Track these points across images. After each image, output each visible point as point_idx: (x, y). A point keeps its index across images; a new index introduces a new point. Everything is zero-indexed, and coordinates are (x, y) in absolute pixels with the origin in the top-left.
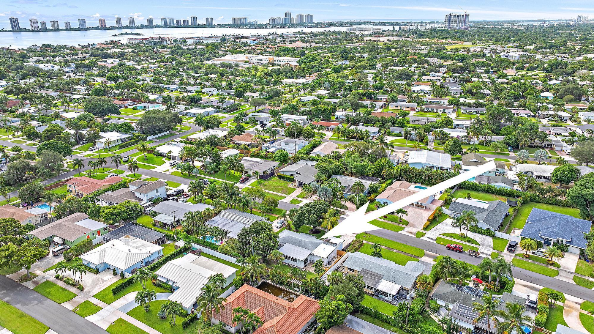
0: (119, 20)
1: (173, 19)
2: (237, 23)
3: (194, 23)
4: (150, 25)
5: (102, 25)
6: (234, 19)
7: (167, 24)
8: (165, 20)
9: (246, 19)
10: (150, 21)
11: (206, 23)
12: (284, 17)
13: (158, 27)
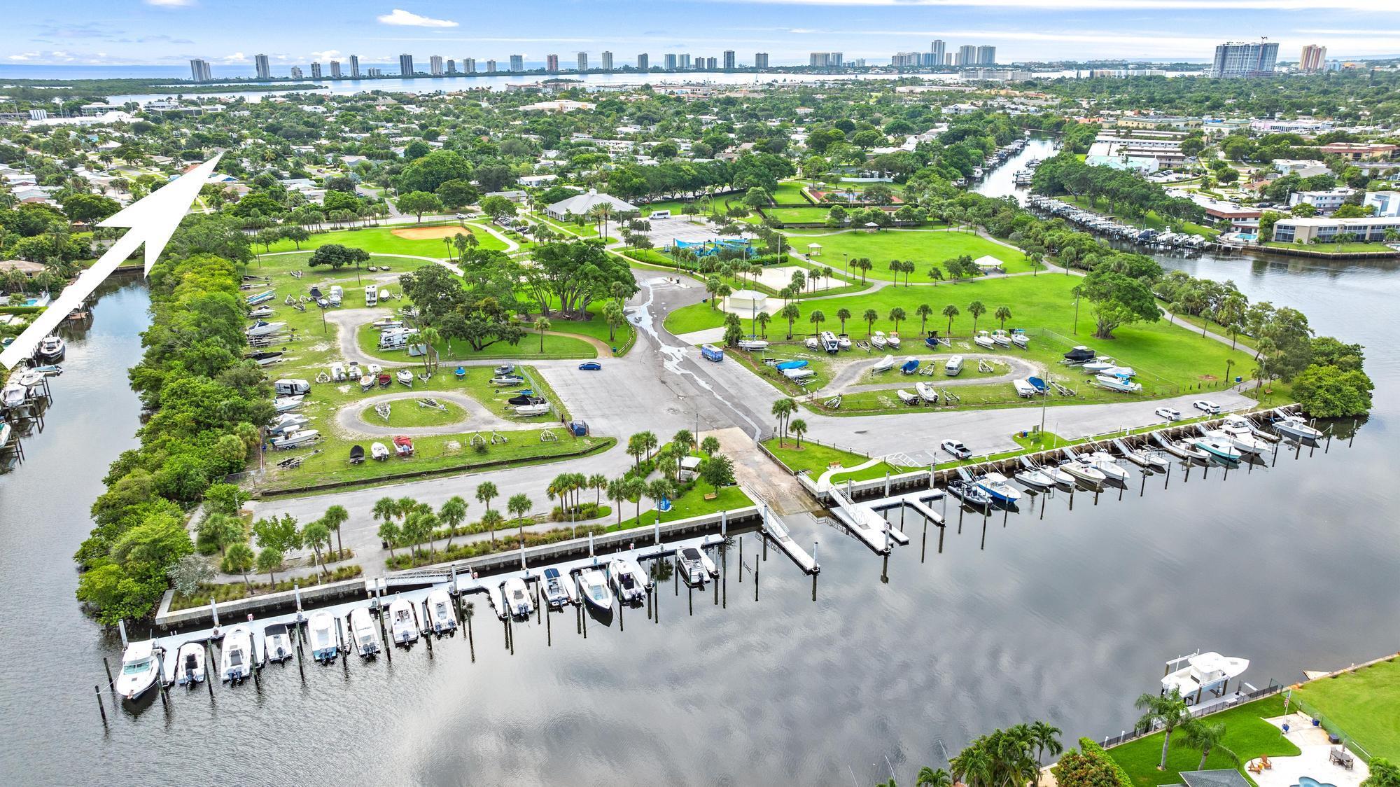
0: (583, 57)
1: (688, 56)
2: (818, 64)
3: (729, 64)
4: (643, 66)
5: (551, 67)
6: (814, 56)
7: (673, 65)
8: (671, 58)
9: (839, 56)
10: (644, 58)
11: (754, 65)
12: (929, 51)
13: (656, 70)
